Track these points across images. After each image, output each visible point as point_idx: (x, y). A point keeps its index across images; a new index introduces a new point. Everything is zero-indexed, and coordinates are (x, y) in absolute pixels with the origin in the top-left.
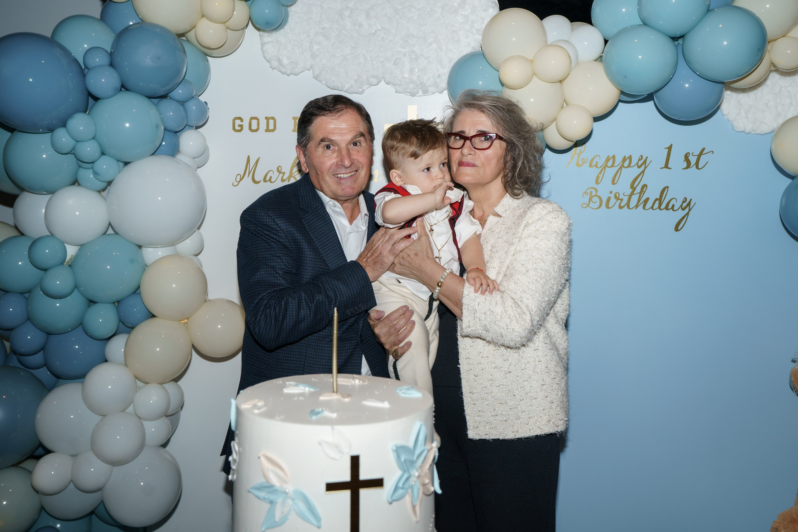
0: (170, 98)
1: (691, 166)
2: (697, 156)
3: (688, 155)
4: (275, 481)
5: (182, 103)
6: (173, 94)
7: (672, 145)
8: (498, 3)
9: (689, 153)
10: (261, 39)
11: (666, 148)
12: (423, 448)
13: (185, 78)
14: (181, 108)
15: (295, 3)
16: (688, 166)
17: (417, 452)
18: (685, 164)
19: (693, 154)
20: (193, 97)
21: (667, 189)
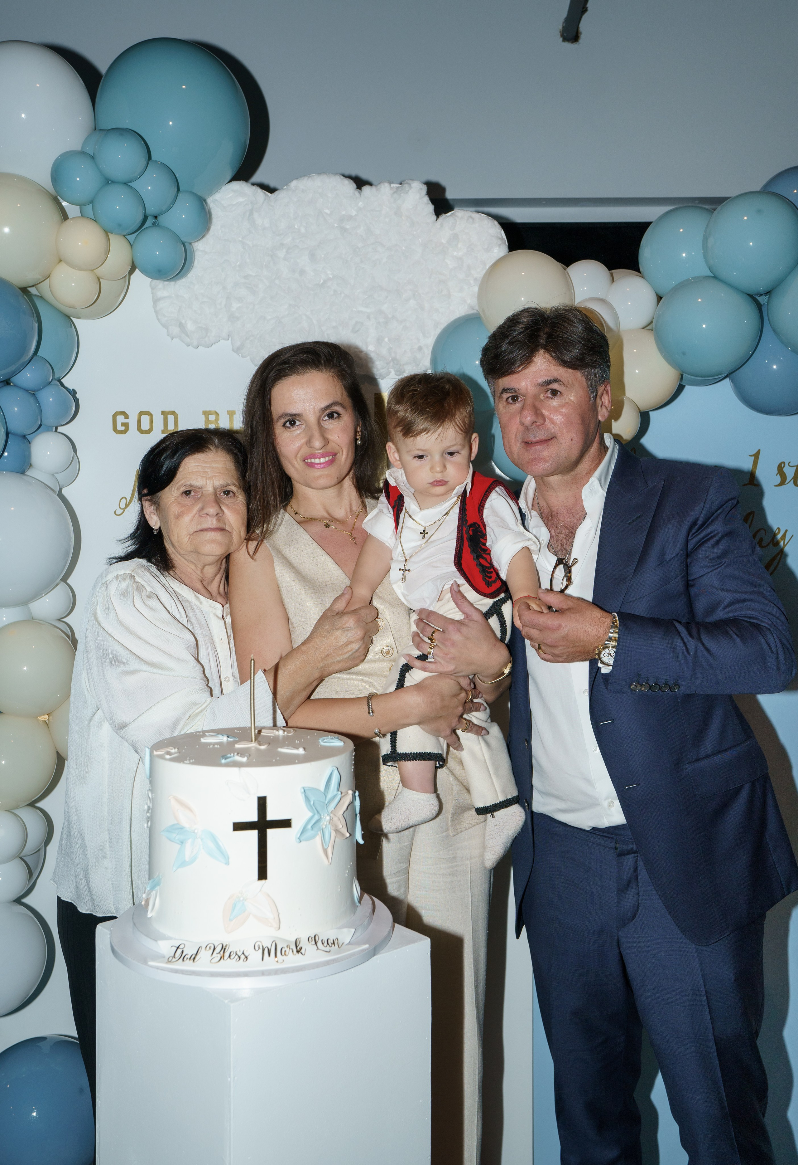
0: (15, 386)
1: (787, 481)
2: (795, 467)
3: (783, 465)
4: (185, 823)
5: (33, 393)
6: (18, 379)
7: (759, 451)
8: (506, 239)
9: (784, 463)
10: (152, 293)
11: (751, 456)
12: (335, 793)
13: (39, 353)
14: (32, 399)
15: (203, 237)
16: (783, 482)
17: (329, 796)
18: (778, 479)
19: (790, 464)
20: (50, 383)
21: (752, 516)
